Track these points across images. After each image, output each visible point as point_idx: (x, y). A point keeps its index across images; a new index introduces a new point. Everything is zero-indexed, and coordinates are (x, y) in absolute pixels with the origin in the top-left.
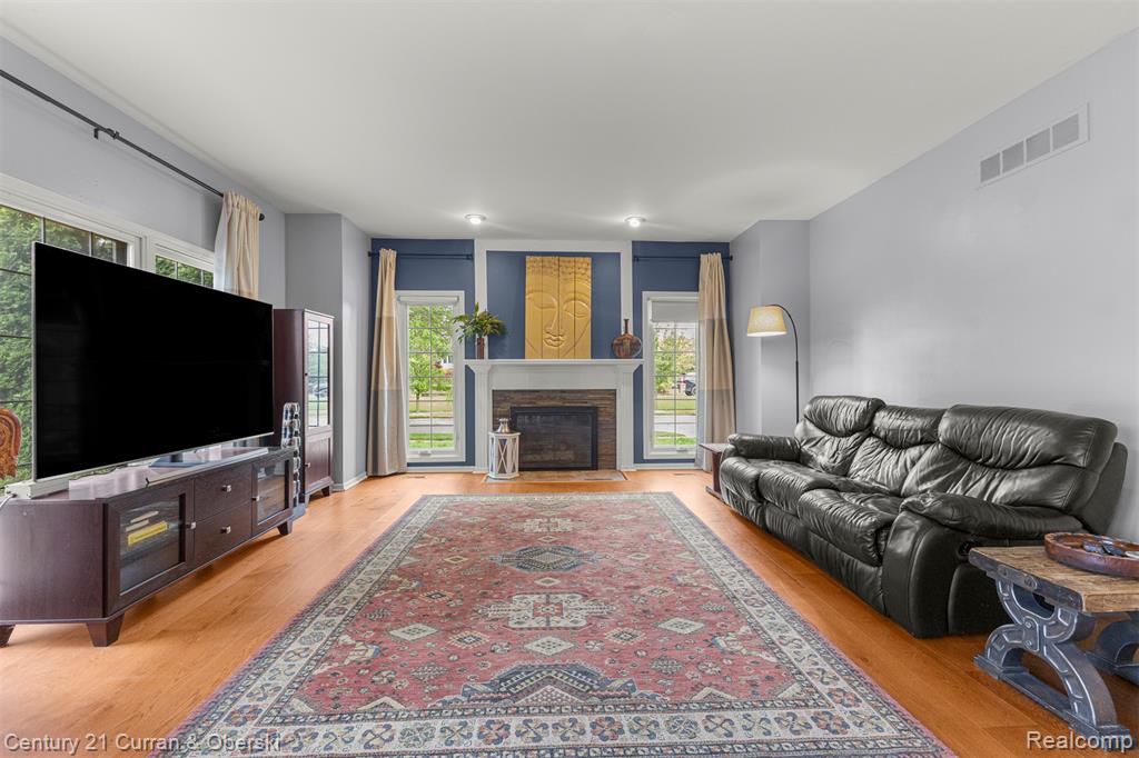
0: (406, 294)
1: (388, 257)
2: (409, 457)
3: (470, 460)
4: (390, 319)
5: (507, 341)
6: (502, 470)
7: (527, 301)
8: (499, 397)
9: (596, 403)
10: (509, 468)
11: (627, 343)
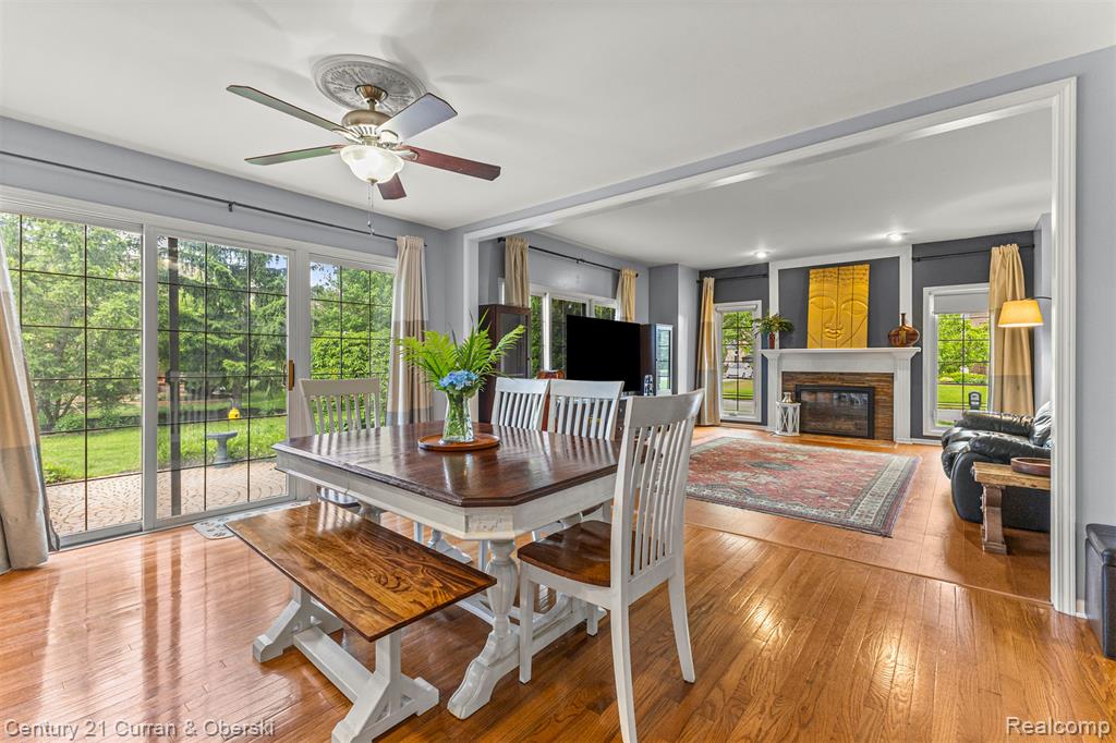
0: (721, 306)
1: (710, 282)
2: (722, 415)
3: (764, 422)
4: (709, 324)
5: (794, 335)
6: (785, 430)
7: (810, 305)
8: (787, 377)
9: (873, 384)
10: (790, 428)
11: (903, 334)
